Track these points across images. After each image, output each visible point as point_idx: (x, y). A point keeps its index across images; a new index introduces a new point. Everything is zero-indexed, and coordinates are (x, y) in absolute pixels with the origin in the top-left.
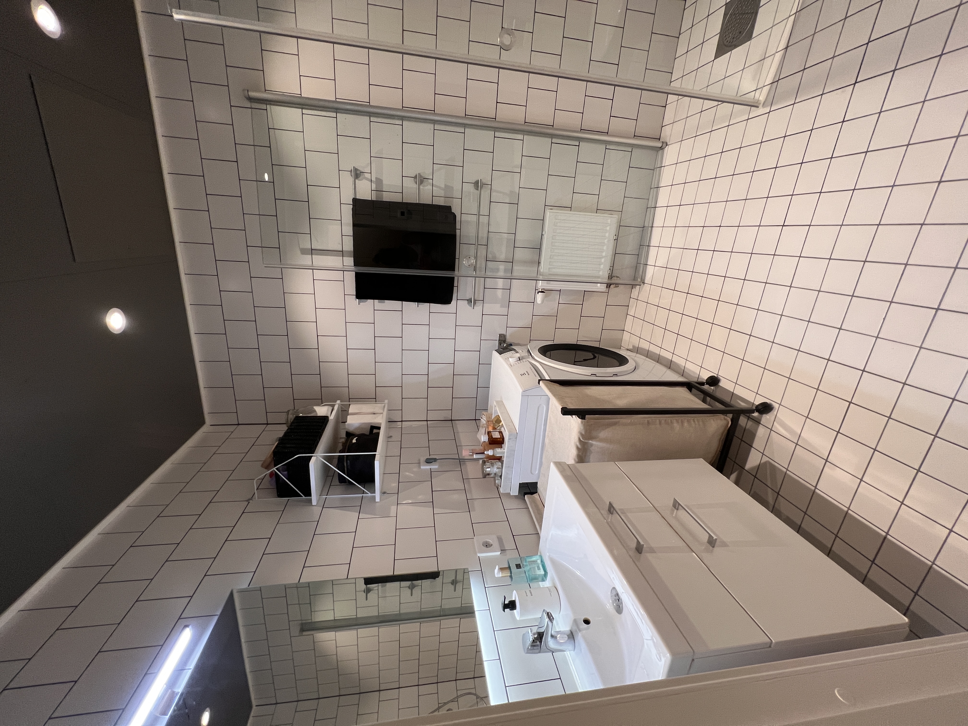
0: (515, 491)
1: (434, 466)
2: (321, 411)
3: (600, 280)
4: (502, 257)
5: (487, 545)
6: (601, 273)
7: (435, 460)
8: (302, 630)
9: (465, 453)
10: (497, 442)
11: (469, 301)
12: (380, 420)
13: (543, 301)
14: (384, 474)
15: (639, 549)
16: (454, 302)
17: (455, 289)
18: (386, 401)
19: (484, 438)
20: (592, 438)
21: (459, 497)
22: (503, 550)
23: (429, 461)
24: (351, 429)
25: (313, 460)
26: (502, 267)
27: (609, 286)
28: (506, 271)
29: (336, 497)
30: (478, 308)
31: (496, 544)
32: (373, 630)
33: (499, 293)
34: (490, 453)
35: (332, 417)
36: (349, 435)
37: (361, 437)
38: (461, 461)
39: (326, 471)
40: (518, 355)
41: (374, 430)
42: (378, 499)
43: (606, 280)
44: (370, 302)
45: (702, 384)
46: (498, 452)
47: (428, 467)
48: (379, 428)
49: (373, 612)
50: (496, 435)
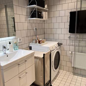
0: (30, 46)
1: (35, 30)
2: (46, 6)
3: (74, 65)
4: (80, 44)
5: (20, 40)
6: (76, 66)
7: (36, 30)
8: (5, 6)
9: (37, 36)
10: (39, 42)
11: (70, 37)
12: (44, 19)
13: (69, 53)
14: (33, 20)
15: (19, 65)
16: (70, 33)
17: (73, 34)
18: (48, 20)
19: (40, 40)
20: (39, 60)
21: (29, 35)
22: (19, 43)
23: (36, 29)
24: (42, 13)
25: (36, 5)
26: (78, 44)
27: (73, 67)
28: (77, 45)
29: (29, 10)
30: (68, 39)
31: (20, 41)
32: (5, 19)
33: (72, 43)
34: (37, 41)
35: (44, 8)
36: (41, 12)
37: (41, 15)
38: (36, 35)
39: (33, 8)
40: (57, 47)
41: (42, 17)
42: (28, 19)
43: (74, 67)
44: (69, 15)
45: (51, 84)
46: (37, 42)
47: (35, 29)
48: (42, 18)
49: (9, 19)
50: (41, 42)
